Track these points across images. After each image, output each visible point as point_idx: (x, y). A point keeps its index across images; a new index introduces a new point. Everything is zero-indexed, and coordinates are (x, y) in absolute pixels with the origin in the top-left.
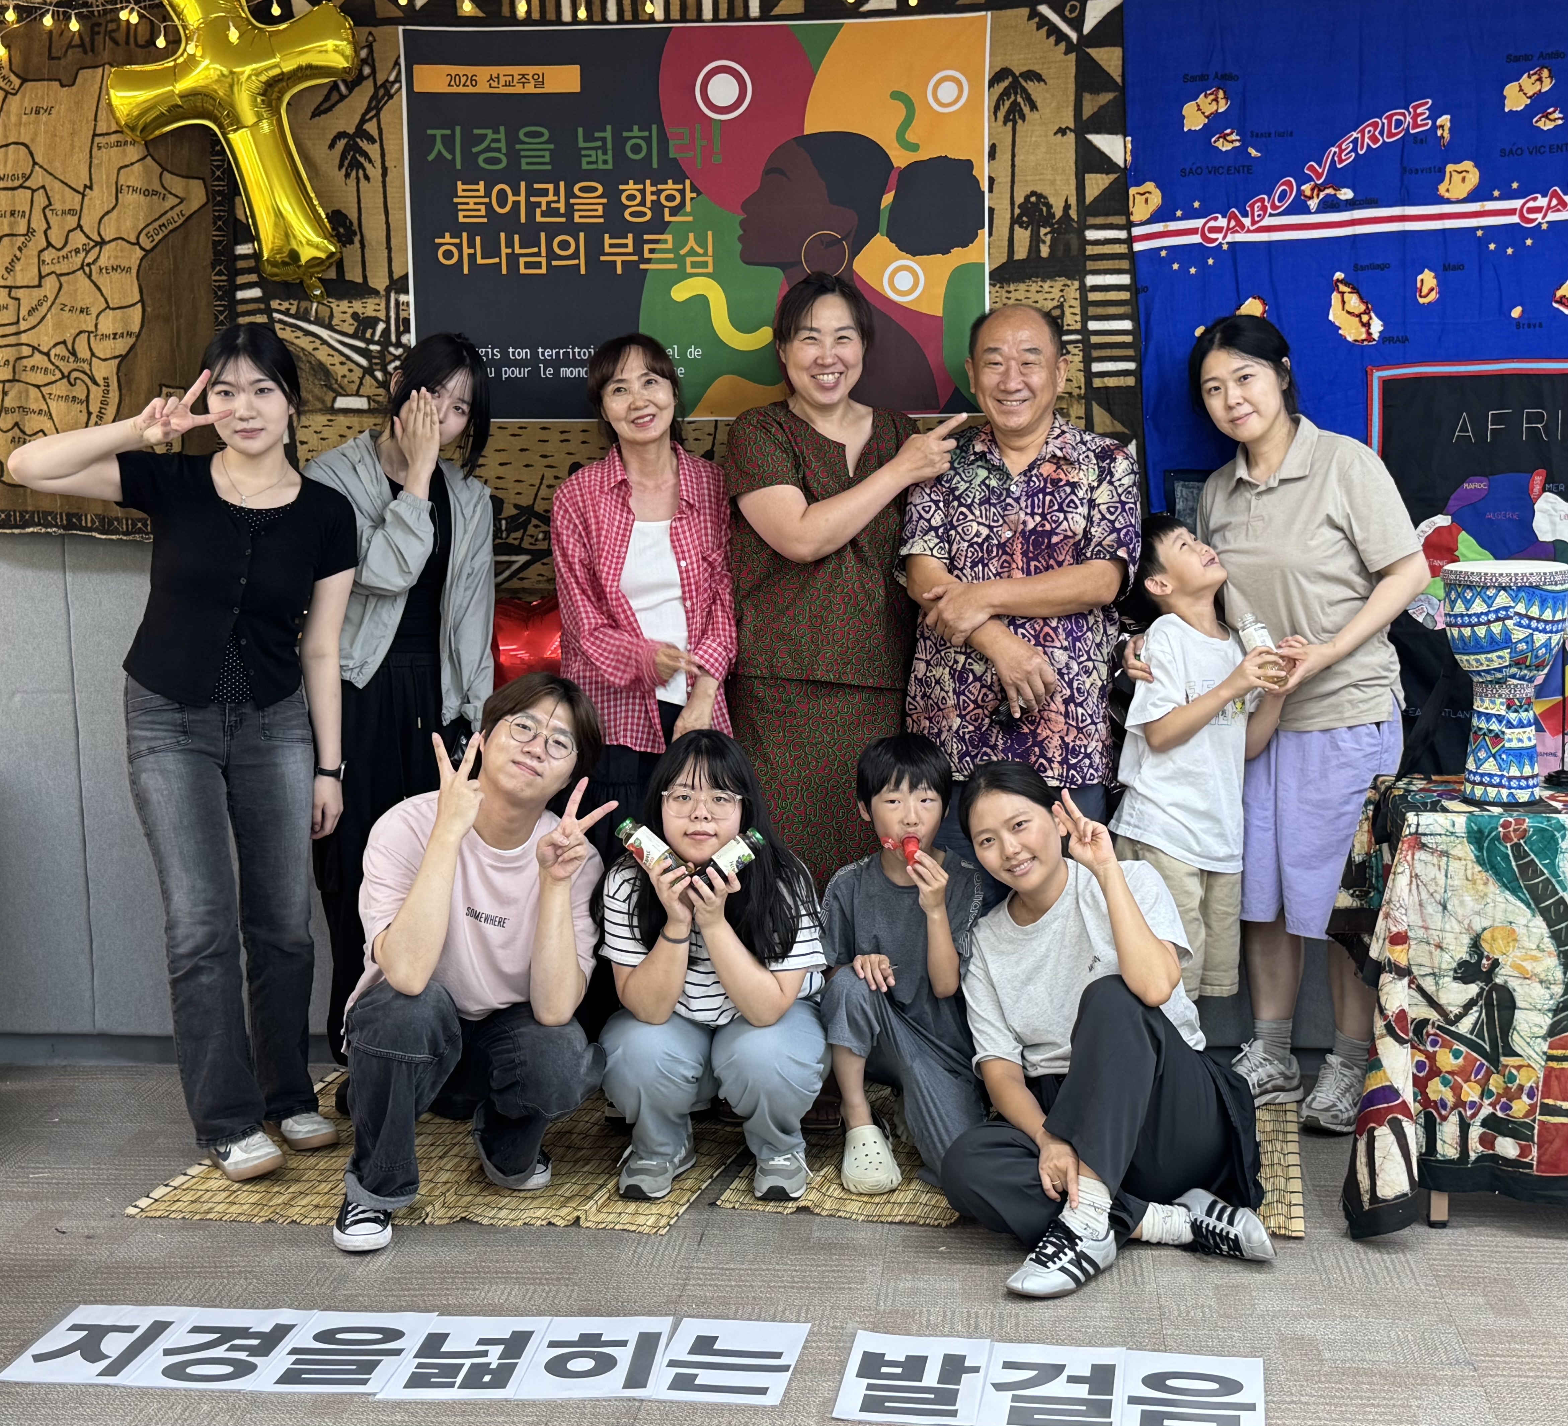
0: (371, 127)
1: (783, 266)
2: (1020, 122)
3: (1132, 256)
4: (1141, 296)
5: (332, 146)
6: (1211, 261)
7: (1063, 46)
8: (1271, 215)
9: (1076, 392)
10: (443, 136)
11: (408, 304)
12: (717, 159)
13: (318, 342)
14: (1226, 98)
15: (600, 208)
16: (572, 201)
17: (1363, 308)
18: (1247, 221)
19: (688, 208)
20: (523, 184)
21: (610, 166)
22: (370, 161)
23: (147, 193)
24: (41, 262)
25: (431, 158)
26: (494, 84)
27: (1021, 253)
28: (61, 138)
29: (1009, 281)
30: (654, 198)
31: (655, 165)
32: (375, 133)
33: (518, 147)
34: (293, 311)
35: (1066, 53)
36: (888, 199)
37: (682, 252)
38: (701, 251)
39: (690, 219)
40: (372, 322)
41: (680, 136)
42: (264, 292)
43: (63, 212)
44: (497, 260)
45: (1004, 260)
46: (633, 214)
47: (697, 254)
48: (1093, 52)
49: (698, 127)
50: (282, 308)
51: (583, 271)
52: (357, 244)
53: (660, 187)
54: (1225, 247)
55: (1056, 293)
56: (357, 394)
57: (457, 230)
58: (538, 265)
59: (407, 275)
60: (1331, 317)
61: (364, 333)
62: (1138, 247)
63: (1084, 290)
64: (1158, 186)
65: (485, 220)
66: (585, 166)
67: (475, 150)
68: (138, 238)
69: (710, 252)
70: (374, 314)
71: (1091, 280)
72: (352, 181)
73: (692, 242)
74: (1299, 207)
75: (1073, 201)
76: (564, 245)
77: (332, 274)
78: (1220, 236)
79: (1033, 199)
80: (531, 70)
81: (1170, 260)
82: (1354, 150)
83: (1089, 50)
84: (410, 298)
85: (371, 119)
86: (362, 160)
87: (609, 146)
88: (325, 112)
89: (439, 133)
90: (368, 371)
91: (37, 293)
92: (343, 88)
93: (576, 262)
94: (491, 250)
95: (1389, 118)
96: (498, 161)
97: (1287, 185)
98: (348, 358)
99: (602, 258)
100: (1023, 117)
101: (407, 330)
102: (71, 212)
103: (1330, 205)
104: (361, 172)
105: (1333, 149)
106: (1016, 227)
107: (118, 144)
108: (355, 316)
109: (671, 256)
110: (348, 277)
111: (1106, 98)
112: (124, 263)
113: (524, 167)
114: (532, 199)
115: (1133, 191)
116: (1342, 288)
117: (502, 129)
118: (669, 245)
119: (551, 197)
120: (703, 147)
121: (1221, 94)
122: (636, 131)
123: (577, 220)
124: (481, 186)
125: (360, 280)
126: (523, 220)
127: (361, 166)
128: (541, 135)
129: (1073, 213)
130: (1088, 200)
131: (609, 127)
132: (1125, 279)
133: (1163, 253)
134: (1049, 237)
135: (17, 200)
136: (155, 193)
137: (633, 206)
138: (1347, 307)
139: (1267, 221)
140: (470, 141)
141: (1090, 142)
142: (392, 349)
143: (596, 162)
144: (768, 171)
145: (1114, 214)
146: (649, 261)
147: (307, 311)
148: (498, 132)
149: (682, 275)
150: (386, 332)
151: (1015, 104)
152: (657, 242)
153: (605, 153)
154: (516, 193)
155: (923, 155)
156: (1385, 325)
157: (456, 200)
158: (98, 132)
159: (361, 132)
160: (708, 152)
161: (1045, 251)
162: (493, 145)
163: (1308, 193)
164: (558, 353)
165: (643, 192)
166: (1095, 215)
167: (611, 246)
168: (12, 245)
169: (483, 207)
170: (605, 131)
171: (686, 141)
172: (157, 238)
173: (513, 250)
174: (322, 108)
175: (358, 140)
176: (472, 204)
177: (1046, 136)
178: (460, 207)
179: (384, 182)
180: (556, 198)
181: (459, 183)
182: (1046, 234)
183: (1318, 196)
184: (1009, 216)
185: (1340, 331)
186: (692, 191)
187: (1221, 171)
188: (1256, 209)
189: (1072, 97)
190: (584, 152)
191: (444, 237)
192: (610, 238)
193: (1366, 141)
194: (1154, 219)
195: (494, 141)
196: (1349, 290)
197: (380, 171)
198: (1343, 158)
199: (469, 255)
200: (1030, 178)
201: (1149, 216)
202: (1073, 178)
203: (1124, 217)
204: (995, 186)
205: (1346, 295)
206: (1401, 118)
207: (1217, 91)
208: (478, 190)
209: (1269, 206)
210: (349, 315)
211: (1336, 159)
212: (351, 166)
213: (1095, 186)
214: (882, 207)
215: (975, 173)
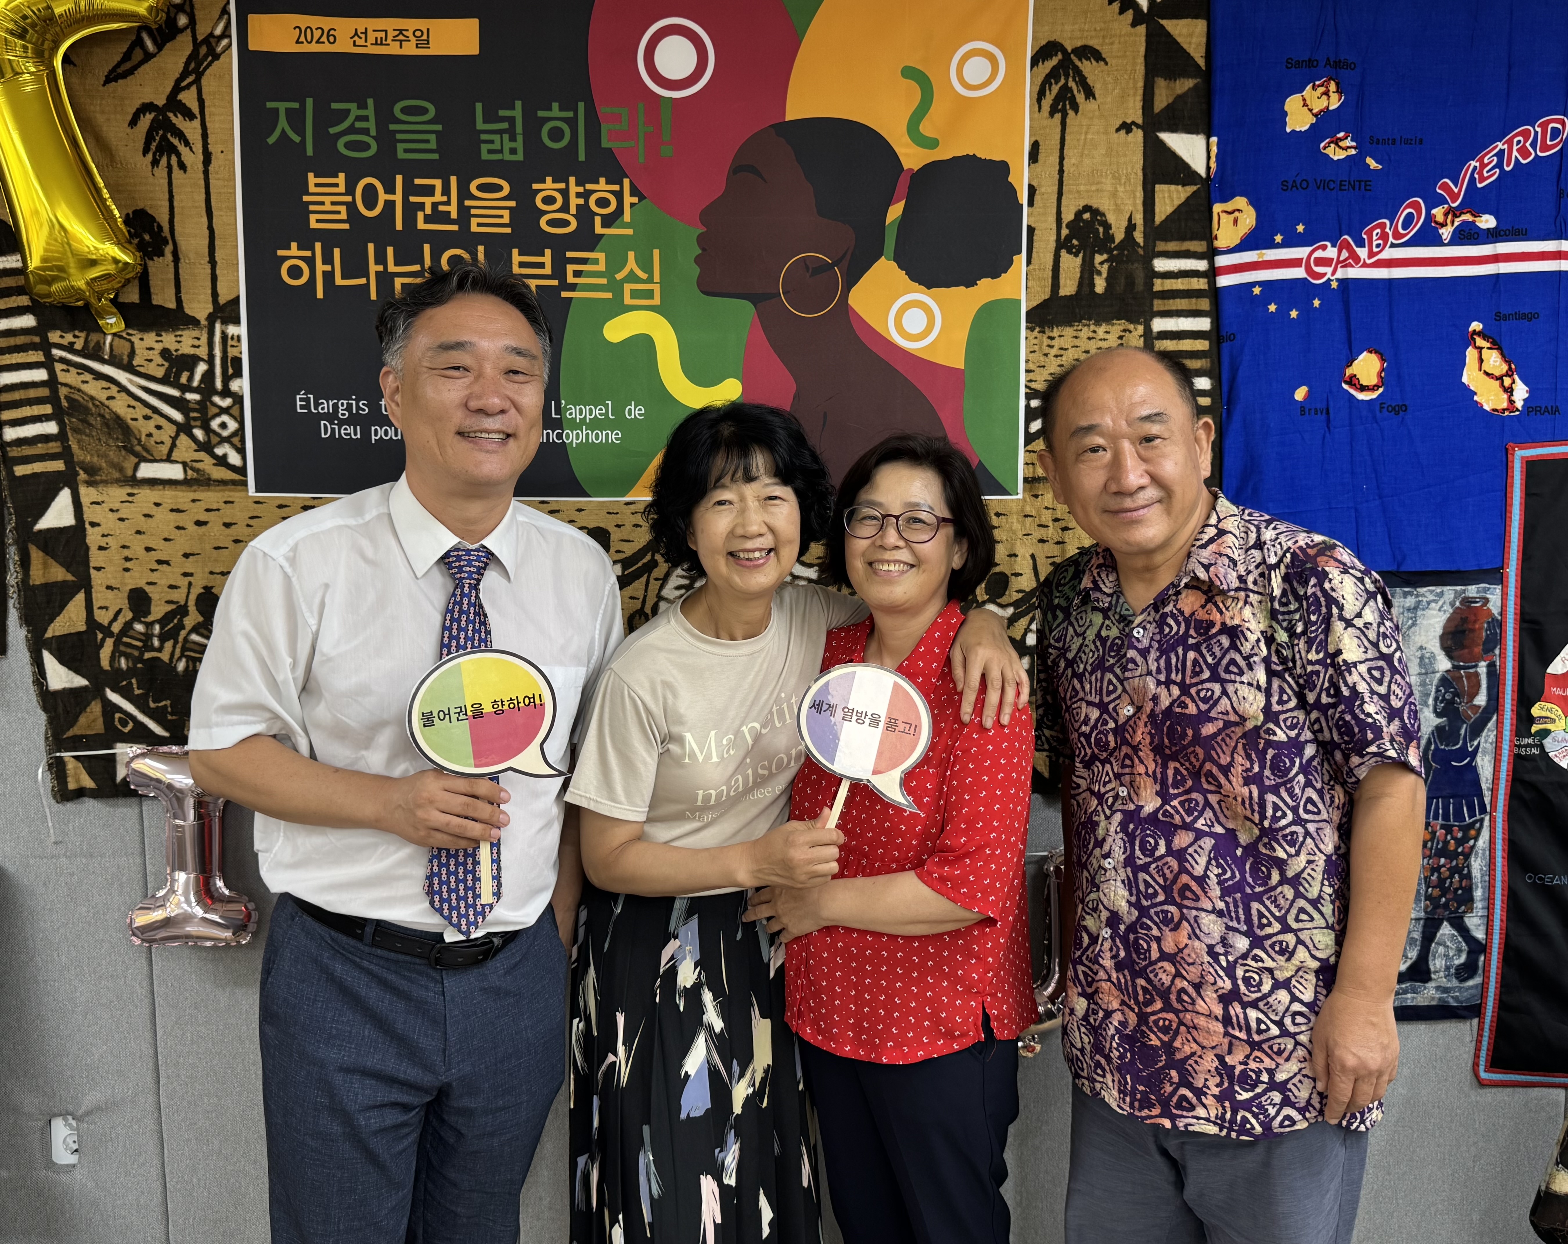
0: (188, 98)
1: (754, 298)
2: (1071, 113)
3: (1215, 294)
4: (1225, 346)
5: (133, 122)
6: (1316, 303)
7: (1129, 15)
8: (1393, 246)
10: (288, 110)
11: (239, 338)
12: (667, 151)
13: (114, 388)
14: (1339, 91)
15: (506, 213)
16: (468, 203)
18: (1363, 253)
19: (627, 217)
20: (399, 179)
21: (520, 157)
22: (187, 144)
25: (271, 140)
26: (359, 42)
27: (1069, 287)
29: (1051, 324)
30: (581, 201)
31: (582, 157)
32: (194, 106)
33: (392, 127)
34: (78, 346)
35: (1134, 24)
36: (895, 212)
37: (619, 276)
38: (644, 276)
39: (629, 232)
40: (189, 362)
41: (617, 118)
42: (39, 321)
44: (363, 281)
45: (1046, 296)
46: (551, 223)
47: (639, 280)
48: (1169, 24)
49: (641, 106)
50: (65, 342)
52: (169, 256)
53: (589, 187)
54: (1334, 285)
56: (169, 459)
57: (307, 238)
59: (237, 300)
60: (1465, 379)
61: (178, 376)
62: (1224, 281)
63: (1149, 336)
64: (1252, 203)
65: (346, 226)
66: (485, 156)
67: (332, 131)
69: (657, 278)
70: (192, 351)
71: (1159, 325)
72: (161, 172)
73: (631, 264)
74: (1428, 236)
75: (1139, 219)
77: (133, 296)
78: (1329, 270)
79: (1087, 216)
80: (411, 24)
81: (1264, 299)
82: (1499, 165)
83: (1163, 22)
84: (241, 330)
85: (188, 86)
86: (175, 141)
87: (519, 128)
88: (124, 76)
89: (282, 106)
90: (184, 429)
92: (149, 44)
94: (355, 267)
95: (1544, 126)
96: (367, 147)
97: (1412, 207)
98: (155, 410)
100: (1075, 108)
101: (238, 374)
103: (1468, 235)
104: (174, 159)
105: (1473, 163)
106: (1064, 252)
108: (165, 353)
109: (604, 281)
110: (156, 300)
111: (1185, 85)
113: (401, 155)
114: (413, 199)
115: (1217, 208)
116: (1480, 342)
117: (370, 102)
118: (601, 267)
119: (438, 197)
120: (647, 135)
121: (1333, 86)
122: (555, 110)
123: (474, 228)
124: (341, 179)
125: (172, 305)
126: (399, 226)
127: (174, 150)
128: (424, 111)
129: (1139, 236)
130: (1159, 218)
131: (518, 104)
132: (1204, 324)
133: (1257, 290)
134: (1106, 266)
137: (552, 212)
138: (1485, 367)
139: (1388, 253)
140: (327, 118)
141: (1162, 143)
142: (217, 399)
143: (501, 151)
144: (735, 170)
145: (1192, 239)
146: (573, 287)
147: (99, 347)
148: (366, 108)
149: (618, 308)
150: (209, 375)
151: (1065, 89)
152: (584, 261)
153: (513, 139)
154: (390, 189)
155: (944, 153)
156: (1530, 392)
157: (306, 198)
159: (174, 103)
160: (654, 142)
161: (1100, 285)
162: (358, 125)
163: (1440, 218)
165: (565, 193)
166: (1166, 240)
167: (522, 265)
169: (343, 209)
170: (513, 108)
171: (624, 126)
173: (386, 267)
174: (120, 71)
175: (171, 115)
176: (328, 203)
177: (1106, 133)
178: (312, 208)
179: (206, 173)
180: (445, 199)
181: (311, 175)
182: (1102, 263)
183: (1453, 222)
184: (1054, 238)
185: (1476, 398)
186: (632, 195)
187: (1332, 185)
188: (1375, 238)
189: (1141, 84)
190: (484, 137)
191: (289, 248)
192: (520, 255)
193: (1515, 153)
194: (1245, 245)
195: (359, 118)
196: (1488, 345)
197: (201, 158)
198: (1486, 175)
199: (325, 273)
200: (1082, 188)
201: (1238, 241)
202: (1140, 188)
203: (1204, 243)
204: (1037, 198)
205: (1484, 351)
206: (1559, 126)
207: (1328, 82)
208: (336, 185)
209: (1390, 233)
210: (156, 352)
211: (1476, 176)
212: (160, 150)
213: (1167, 201)
214: (888, 221)
215: (1010, 179)
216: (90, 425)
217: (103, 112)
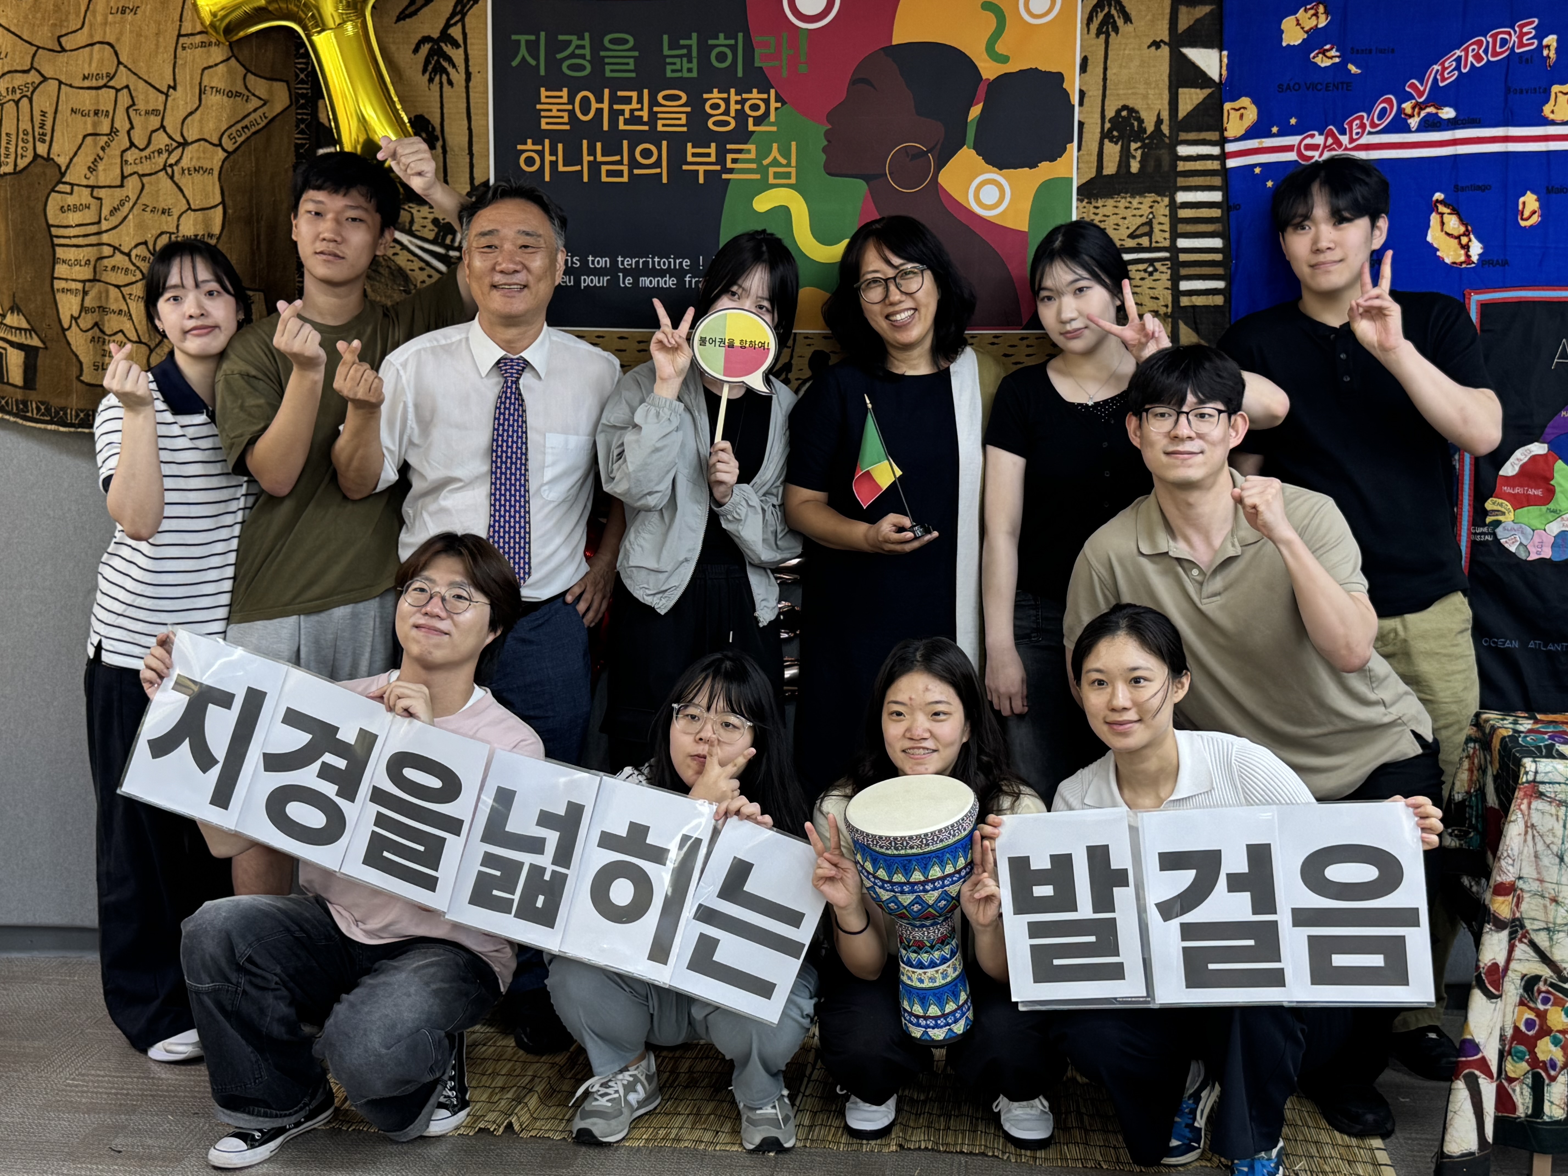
0: (455, 32)
1: (867, 178)
2: (1113, 34)
3: (1225, 172)
4: (1233, 214)
5: (416, 50)
8: (1370, 133)
9: (1162, 310)
10: (527, 41)
12: (803, 69)
14: (1326, 12)
15: (684, 116)
16: (655, 109)
17: (1462, 229)
18: (1344, 139)
19: (772, 118)
20: (606, 91)
21: (694, 74)
22: (454, 66)
23: (231, 94)
24: (124, 162)
25: (514, 64)
27: (1110, 168)
28: (146, 38)
29: (1097, 197)
30: (739, 107)
31: (740, 74)
32: (459, 38)
33: (602, 53)
36: (975, 112)
37: (765, 162)
38: (784, 162)
39: (774, 129)
41: (766, 45)
43: (147, 113)
44: (578, 168)
45: (1093, 175)
46: (717, 123)
47: (780, 165)
49: (785, 35)
51: (665, 180)
53: (745, 96)
55: (1145, 210)
57: (539, 137)
58: (620, 174)
60: (1429, 239)
61: (443, 237)
62: (1231, 163)
63: (1174, 206)
64: (1254, 102)
65: (567, 127)
66: (669, 74)
67: (559, 56)
68: (220, 139)
69: (793, 163)
71: (1182, 197)
72: (435, 86)
73: (775, 152)
74: (1399, 125)
75: (1165, 115)
76: (647, 154)
79: (1124, 113)
81: (1264, 177)
82: (1458, 68)
85: (455, 24)
86: (445, 64)
87: (694, 53)
88: (410, 16)
89: (523, 38)
91: (119, 193)
93: (658, 170)
94: (573, 157)
95: (1494, 37)
96: (584, 68)
97: (1386, 103)
98: (428, 264)
99: (685, 167)
100: (1116, 30)
102: (155, 112)
103: (1431, 124)
104: (444, 77)
105: (1436, 67)
106: (1106, 141)
107: (203, 44)
108: (435, 221)
109: (754, 166)
111: (1202, 11)
112: (207, 165)
113: (608, 74)
114: (616, 107)
115: (1227, 106)
116: (1441, 208)
117: (587, 35)
118: (752, 156)
119: (635, 105)
120: (789, 57)
121: (1321, 9)
122: (722, 40)
123: (660, 128)
124: (565, 92)
126: (606, 127)
127: (444, 71)
128: (626, 42)
129: (1165, 129)
130: (1182, 114)
131: (694, 35)
132: (1216, 196)
133: (1257, 170)
134: (1139, 152)
135: (101, 100)
136: (238, 94)
137: (717, 115)
138: (1446, 228)
139: (1366, 139)
140: (555, 47)
141: (1184, 56)
143: (681, 71)
144: (854, 82)
145: (1207, 130)
146: (731, 171)
148: (584, 39)
149: (764, 186)
151: (1109, 16)
152: (740, 151)
153: (690, 61)
154: (600, 100)
155: (1012, 67)
156: (1485, 248)
157: (538, 107)
158: (183, 32)
159: (445, 37)
160: (793, 61)
161: (1135, 167)
162: (578, 52)
163: (1409, 111)
164: (637, 263)
165: (727, 101)
166: (1188, 130)
167: (694, 155)
168: (95, 143)
169: (565, 114)
170: (690, 38)
171: (772, 50)
172: (240, 140)
173: (595, 158)
174: (407, 12)
175: (443, 45)
176: (554, 111)
177: (1139, 49)
178: (543, 114)
179: (467, 88)
180: (639, 106)
181: (543, 90)
182: (1136, 150)
183: (1419, 114)
184: (1099, 130)
185: (1438, 253)
186: (776, 101)
187: (1319, 87)
188: (1354, 127)
189: (1168, 11)
190: (668, 60)
191: (526, 144)
192: (693, 147)
193: (1470, 59)
194: (1249, 135)
195: (579, 47)
196: (1448, 211)
197: (464, 76)
198: (1446, 76)
199: (551, 162)
200: (1121, 92)
201: (1243, 132)
202: (1166, 92)
203: (1217, 133)
204: (1086, 100)
205: (1445, 216)
206: (1507, 37)
207: (1317, 5)
208: (561, 97)
209: (1368, 124)
210: (429, 220)
211: (1439, 77)
212: (435, 71)
213: (1188, 101)
214: (969, 119)
215: (1064, 86)
216: (380, 273)
217: (394, 43)
